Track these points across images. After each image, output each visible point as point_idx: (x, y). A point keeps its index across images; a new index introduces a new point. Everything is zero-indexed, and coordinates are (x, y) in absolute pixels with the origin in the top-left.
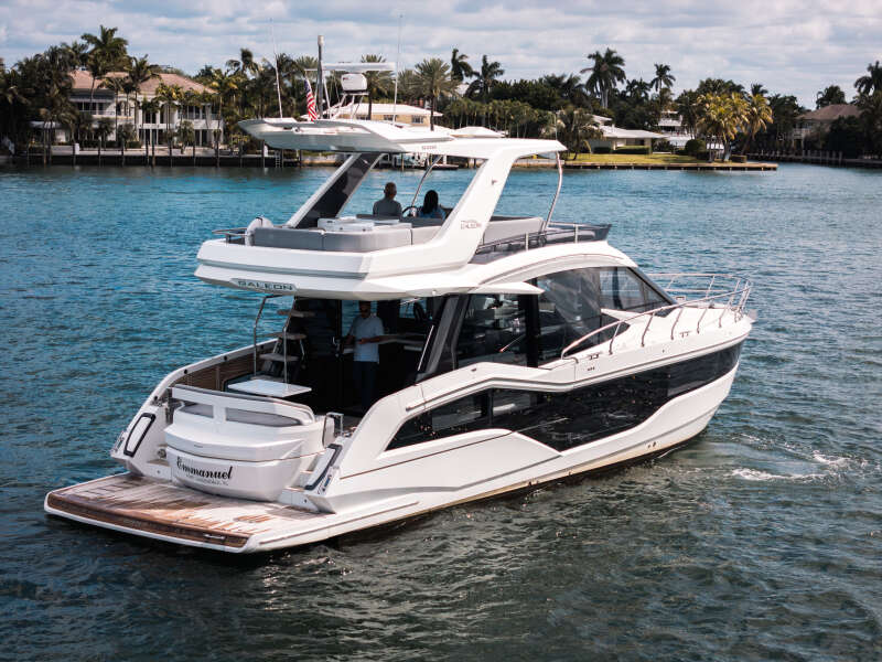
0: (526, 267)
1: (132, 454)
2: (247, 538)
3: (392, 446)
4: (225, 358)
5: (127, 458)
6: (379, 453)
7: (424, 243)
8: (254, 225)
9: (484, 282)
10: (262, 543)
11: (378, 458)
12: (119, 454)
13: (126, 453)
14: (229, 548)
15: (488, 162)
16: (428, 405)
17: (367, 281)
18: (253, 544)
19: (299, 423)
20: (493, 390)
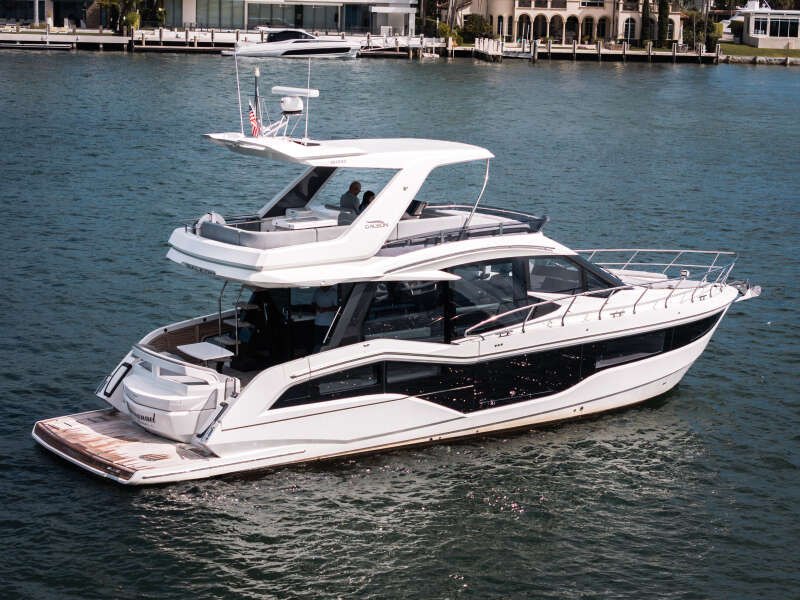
0: (439, 258)
1: (109, 395)
2: (133, 474)
3: (275, 406)
4: (205, 319)
5: (105, 397)
6: (263, 411)
7: (330, 239)
8: (205, 218)
9: (389, 272)
10: (144, 478)
11: (261, 415)
12: (101, 395)
13: (106, 394)
14: (120, 480)
15: (402, 172)
16: (313, 374)
17: (263, 273)
18: (137, 479)
19: (206, 383)
20: (388, 363)
